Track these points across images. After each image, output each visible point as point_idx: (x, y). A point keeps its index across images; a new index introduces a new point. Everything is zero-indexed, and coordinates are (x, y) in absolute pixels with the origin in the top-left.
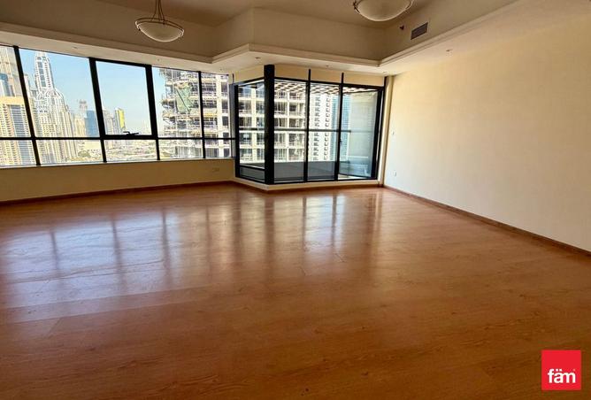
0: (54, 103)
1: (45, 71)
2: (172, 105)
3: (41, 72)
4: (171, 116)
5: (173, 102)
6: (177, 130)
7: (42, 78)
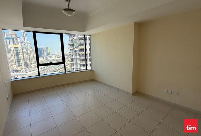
0: (28, 46)
1: (25, 36)
2: (72, 45)
3: (24, 36)
4: (72, 48)
5: (72, 44)
6: (73, 53)
7: (24, 38)
